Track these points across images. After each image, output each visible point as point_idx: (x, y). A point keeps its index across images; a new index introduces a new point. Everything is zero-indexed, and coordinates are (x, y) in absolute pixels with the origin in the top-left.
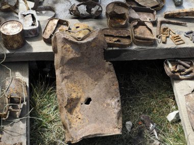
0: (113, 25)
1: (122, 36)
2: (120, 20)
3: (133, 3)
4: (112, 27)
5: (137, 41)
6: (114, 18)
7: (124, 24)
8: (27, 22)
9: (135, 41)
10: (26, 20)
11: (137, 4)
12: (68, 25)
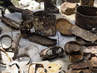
0: (74, 61)
1: (83, 68)
2: (77, 56)
3: (81, 40)
4: (74, 62)
5: (95, 70)
6: (72, 55)
7: (82, 59)
8: (14, 71)
9: (93, 70)
10: (13, 69)
11: (84, 40)
12: (43, 67)
